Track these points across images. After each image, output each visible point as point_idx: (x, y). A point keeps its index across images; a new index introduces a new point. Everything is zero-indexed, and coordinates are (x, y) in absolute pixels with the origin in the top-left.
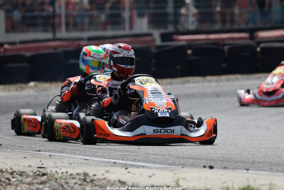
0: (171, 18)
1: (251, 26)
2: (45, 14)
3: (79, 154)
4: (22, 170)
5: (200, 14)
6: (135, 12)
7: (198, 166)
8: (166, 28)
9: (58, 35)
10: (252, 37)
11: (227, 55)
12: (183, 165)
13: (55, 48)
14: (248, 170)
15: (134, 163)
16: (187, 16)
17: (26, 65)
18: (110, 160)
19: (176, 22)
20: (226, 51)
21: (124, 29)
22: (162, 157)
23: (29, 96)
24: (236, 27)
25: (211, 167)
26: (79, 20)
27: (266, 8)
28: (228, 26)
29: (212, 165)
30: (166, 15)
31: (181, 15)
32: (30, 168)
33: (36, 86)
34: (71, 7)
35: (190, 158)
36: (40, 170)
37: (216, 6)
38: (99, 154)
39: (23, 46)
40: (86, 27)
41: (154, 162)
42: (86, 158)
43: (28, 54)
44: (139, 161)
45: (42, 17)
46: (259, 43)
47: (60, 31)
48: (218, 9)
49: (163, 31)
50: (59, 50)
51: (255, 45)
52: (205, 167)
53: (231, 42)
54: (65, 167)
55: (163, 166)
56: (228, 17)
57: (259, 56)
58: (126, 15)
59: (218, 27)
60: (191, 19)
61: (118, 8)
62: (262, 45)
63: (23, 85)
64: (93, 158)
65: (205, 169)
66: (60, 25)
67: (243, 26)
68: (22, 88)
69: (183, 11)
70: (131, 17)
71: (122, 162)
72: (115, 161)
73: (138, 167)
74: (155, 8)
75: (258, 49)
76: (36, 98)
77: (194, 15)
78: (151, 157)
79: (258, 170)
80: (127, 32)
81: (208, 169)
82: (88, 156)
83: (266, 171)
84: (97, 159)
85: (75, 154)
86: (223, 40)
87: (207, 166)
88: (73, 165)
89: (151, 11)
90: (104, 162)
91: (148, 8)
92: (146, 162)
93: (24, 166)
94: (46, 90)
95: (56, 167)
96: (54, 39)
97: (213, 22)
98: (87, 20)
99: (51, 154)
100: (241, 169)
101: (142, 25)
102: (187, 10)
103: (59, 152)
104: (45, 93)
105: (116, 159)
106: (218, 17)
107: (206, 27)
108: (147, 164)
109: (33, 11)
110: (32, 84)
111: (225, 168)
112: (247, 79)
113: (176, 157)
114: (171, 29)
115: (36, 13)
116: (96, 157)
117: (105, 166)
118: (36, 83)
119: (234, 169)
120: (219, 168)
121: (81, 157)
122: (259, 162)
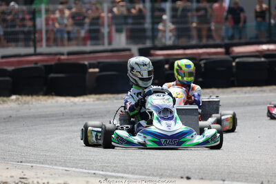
0: (149, 33)
1: (227, 41)
2: (26, 29)
3: (61, 165)
4: (4, 181)
5: (177, 29)
6: (114, 28)
7: (175, 177)
8: (144, 43)
9: (39, 50)
10: (228, 52)
11: (203, 70)
12: (161, 176)
13: (36, 62)
14: (224, 181)
15: (113, 174)
16: (164, 31)
17: (8, 78)
18: (90, 171)
19: (154, 38)
20: (203, 65)
21: (103, 44)
22: (141, 168)
23: (11, 109)
24: (211, 42)
25: (188, 178)
26: (59, 35)
27: (241, 24)
28: (204, 42)
29: (189, 176)
30: (144, 30)
31: (158, 30)
32: (12, 179)
33: (18, 99)
34: (51, 22)
35: (168, 169)
36: (22, 180)
37: (192, 23)
38: (79, 165)
39: (4, 60)
40: (66, 42)
41: (133, 173)
42: (67, 169)
43: (10, 68)
44: (118, 172)
45: (23, 32)
46: (234, 58)
47: (41, 46)
48: (194, 25)
49: (141, 46)
50: (39, 65)
51: (231, 59)
52: (182, 178)
53: (207, 57)
54: (46, 178)
55: (141, 177)
56: (204, 33)
57: (234, 70)
58: (105, 30)
59: (194, 42)
60: (169, 34)
61: (97, 24)
62: (237, 60)
63: (5, 99)
64: (74, 169)
65: (182, 179)
66: (41, 40)
67: (218, 42)
68: (4, 101)
69: (160, 27)
70: (110, 33)
71: (101, 173)
72: (94, 172)
73: (117, 177)
74: (133, 24)
75: (234, 64)
76: (18, 111)
77: (171, 31)
78: (130, 168)
79: (234, 181)
80: (106, 47)
81: (185, 180)
82: (68, 167)
83: (242, 181)
84: (78, 170)
85: (56, 165)
86: (200, 54)
87: (185, 177)
88: (54, 175)
89: (129, 27)
90: (85, 173)
91: (127, 24)
92: (125, 172)
93: (7, 177)
94: (28, 103)
95: (38, 178)
96: (35, 54)
97: (190, 37)
98: (66, 36)
99: (33, 165)
100: (218, 180)
101: (121, 41)
102: (165, 26)
103: (40, 163)
104: (26, 106)
105: (96, 170)
106: (194, 33)
107: (183, 42)
108: (126, 175)
109: (14, 26)
110: (14, 97)
111: (202, 179)
112: (223, 93)
113: (155, 168)
114: (148, 44)
115: (17, 29)
116: (77, 168)
117: (86, 177)
118: (18, 96)
119: (211, 180)
120: (196, 179)
121: (61, 168)
122: (235, 173)
